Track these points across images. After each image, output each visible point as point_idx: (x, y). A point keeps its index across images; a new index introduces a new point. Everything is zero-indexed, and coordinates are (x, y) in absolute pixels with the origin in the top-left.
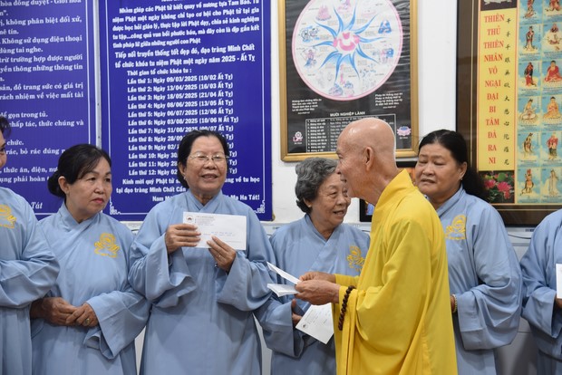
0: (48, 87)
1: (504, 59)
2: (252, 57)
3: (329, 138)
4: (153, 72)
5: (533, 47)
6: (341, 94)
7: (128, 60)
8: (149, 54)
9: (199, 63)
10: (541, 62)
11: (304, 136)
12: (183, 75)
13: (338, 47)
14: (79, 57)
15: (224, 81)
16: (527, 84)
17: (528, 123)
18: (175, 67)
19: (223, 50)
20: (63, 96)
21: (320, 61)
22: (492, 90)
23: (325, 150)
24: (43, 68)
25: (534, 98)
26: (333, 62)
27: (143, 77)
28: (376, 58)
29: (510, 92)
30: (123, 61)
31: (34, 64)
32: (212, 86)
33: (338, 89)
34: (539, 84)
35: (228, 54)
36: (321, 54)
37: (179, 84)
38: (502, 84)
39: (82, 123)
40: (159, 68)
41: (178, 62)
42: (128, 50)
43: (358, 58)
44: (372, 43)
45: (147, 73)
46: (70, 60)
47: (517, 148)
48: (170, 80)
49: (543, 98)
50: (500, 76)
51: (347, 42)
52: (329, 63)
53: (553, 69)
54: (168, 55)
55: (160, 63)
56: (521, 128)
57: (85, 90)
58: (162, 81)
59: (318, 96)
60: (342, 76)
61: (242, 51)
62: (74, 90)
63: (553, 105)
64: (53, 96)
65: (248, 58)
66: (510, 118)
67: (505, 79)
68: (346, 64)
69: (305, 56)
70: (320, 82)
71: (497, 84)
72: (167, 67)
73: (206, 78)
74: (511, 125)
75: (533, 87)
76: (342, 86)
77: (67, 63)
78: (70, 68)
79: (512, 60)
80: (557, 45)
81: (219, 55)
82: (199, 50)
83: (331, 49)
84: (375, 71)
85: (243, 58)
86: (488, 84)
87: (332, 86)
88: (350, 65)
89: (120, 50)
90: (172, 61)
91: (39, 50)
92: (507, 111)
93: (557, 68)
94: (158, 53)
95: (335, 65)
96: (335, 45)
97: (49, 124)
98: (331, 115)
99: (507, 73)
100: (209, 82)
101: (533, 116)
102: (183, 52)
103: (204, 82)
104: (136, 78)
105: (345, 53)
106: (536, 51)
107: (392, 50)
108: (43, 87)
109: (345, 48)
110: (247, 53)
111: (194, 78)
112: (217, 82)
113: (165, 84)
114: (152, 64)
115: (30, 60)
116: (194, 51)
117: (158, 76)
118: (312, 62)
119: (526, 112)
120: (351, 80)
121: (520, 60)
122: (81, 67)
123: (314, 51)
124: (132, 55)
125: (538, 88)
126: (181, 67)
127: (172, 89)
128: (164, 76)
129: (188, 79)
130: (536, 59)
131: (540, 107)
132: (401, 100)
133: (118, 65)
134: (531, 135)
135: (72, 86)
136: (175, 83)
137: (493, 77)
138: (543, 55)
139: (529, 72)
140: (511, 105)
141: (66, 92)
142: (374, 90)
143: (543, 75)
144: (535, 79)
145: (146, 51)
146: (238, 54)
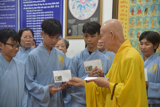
0: (6, 15)
1: (126, 7)
2: (58, 6)
3: (78, 32)
4: (33, 11)
5: (134, 3)
6: (81, 18)
7: (27, 7)
8: (32, 5)
9: (45, 8)
10: (136, 8)
11: (71, 31)
12: (40, 11)
13: (81, 3)
14: (14, 6)
15: (51, 13)
16: (132, 15)
17: (131, 27)
18: (38, 9)
19: (51, 4)
20: (10, 18)
21: (76, 7)
22: (122, 17)
23: (77, 35)
24: (6, 9)
25: (134, 19)
26: (79, 8)
27: (30, 12)
28: (91, 6)
29: (127, 18)
30: (26, 7)
31: (3, 8)
32: (48, 15)
33: (80, 16)
34: (135, 15)
35: (52, 5)
36: (77, 5)
37: (40, 14)
38: (125, 15)
39: (15, 26)
40: (34, 9)
41: (39, 8)
42: (27, 4)
43: (86, 6)
44: (90, 2)
45: (31, 11)
46: (12, 7)
47: (128, 35)
48: (37, 13)
49: (136, 19)
50: (124, 12)
51: (83, 2)
52: (78, 8)
53: (139, 10)
54: (37, 5)
55: (35, 8)
56: (130, 29)
57: (15, 16)
58: (35, 13)
59: (75, 18)
60: (82, 12)
61: (56, 4)
62: (13, 16)
63: (139, 22)
64: (8, 18)
65: (57, 6)
66: (127, 26)
67: (126, 13)
68: (83, 8)
69: (72, 6)
70: (76, 14)
71: (124, 15)
72: (37, 9)
73: (46, 12)
74: (127, 28)
75: (133, 16)
76: (82, 15)
77: (11, 8)
78: (12, 9)
79: (128, 7)
80: (141, 2)
81: (50, 5)
82: (45, 4)
83: (79, 4)
84: (90, 11)
85: (56, 6)
86: (121, 15)
87: (79, 15)
88: (84, 9)
89: (25, 4)
90: (38, 7)
91: (4, 4)
92: (126, 23)
93: (140, 10)
94: (35, 5)
95: (80, 9)
96: (80, 2)
97: (6, 26)
98: (79, 24)
99: (126, 11)
100: (47, 14)
101: (133, 25)
102: (41, 5)
103: (46, 14)
104: (29, 12)
105: (83, 5)
106: (135, 4)
107: (95, 4)
108: (5, 15)
109: (83, 3)
110: (57, 5)
111: (43, 13)
112: (49, 14)
113: (36, 14)
114: (33, 8)
115: (2, 7)
116: (44, 4)
117: (34, 12)
118: (74, 8)
119: (131, 24)
120: (84, 13)
121: (130, 7)
122: (14, 9)
123: (74, 4)
124: (28, 5)
125: (135, 16)
126: (40, 9)
127: (38, 16)
128: (36, 12)
129: (42, 13)
130: (135, 7)
131: (135, 22)
132: (97, 20)
133: (24, 9)
134: (132, 31)
135: (12, 15)
136: (38, 14)
137: (123, 13)
138: (137, 5)
139: (133, 11)
140: (127, 22)
141: (11, 17)
142: (90, 16)
143: (136, 12)
144: (134, 13)
145: (31, 4)
146: (55, 5)
